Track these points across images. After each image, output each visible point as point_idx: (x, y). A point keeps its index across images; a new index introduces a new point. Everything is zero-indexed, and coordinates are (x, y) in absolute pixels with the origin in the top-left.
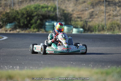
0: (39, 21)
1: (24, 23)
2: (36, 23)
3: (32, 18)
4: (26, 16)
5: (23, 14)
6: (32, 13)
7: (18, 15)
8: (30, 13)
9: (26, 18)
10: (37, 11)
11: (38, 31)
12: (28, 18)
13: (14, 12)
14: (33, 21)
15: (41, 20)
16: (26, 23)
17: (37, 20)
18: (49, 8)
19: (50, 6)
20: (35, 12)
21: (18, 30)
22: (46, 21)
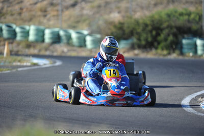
0: (171, 38)
1: (146, 40)
2: (166, 40)
3: (160, 31)
4: (150, 28)
5: (146, 25)
6: (161, 24)
7: (137, 27)
8: (157, 23)
9: (151, 31)
10: (168, 21)
11: (169, 54)
12: (154, 33)
13: (133, 21)
14: (162, 36)
15: (175, 35)
16: (150, 39)
17: (169, 35)
18: (192, 16)
19: (194, 13)
20: (165, 22)
21: (136, 52)
22: (184, 38)
